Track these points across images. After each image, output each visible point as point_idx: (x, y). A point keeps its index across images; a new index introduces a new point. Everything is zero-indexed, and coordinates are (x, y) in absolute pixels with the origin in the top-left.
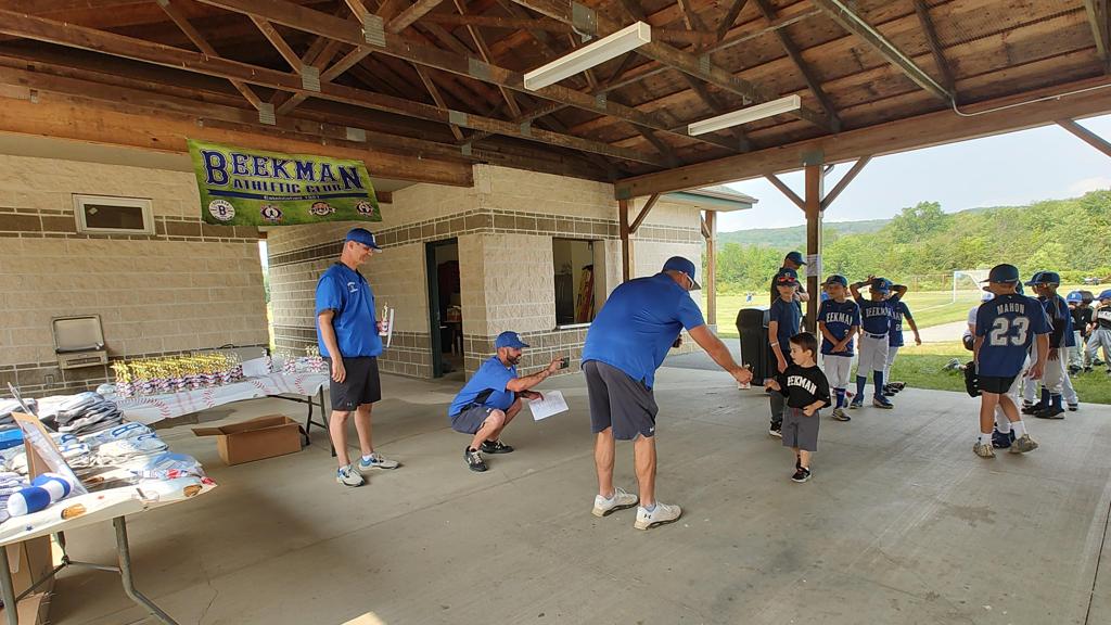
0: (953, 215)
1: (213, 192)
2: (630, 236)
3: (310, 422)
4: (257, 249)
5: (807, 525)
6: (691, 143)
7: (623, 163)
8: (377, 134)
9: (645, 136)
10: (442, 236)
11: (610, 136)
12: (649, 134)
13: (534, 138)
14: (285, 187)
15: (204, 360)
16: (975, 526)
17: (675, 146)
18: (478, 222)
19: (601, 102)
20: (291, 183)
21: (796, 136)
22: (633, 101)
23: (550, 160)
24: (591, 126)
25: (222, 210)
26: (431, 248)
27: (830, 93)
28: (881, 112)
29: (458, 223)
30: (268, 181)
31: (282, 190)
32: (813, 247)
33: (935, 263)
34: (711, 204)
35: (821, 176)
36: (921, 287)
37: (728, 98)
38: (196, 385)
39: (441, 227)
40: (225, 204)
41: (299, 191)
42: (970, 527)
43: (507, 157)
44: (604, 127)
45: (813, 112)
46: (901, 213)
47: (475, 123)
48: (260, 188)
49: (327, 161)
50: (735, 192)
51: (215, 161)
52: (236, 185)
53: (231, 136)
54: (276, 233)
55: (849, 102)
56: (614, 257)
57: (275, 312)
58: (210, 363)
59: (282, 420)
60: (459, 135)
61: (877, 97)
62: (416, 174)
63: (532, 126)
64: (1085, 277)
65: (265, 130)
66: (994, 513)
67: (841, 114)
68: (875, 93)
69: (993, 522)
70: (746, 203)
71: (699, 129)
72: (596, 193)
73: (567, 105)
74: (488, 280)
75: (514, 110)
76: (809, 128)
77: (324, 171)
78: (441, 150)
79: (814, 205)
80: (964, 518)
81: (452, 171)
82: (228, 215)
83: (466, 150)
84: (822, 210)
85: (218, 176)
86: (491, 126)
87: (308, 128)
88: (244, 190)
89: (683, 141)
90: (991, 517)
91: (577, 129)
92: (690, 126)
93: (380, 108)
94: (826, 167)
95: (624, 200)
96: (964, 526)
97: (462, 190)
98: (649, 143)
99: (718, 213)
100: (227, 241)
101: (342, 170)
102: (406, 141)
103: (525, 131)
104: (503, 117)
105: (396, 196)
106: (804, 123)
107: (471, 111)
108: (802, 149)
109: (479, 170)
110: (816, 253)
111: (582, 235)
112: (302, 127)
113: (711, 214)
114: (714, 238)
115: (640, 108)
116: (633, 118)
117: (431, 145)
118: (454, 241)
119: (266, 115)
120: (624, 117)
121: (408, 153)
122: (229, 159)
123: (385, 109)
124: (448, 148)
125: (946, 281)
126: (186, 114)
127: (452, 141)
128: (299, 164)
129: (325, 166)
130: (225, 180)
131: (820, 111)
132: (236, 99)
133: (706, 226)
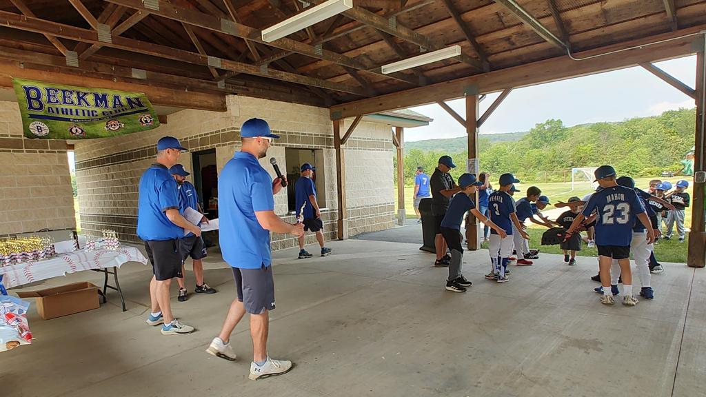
0: (571, 129)
1: (32, 116)
2: (341, 146)
3: (106, 286)
4: (66, 158)
5: (470, 356)
6: (384, 79)
7: (335, 93)
8: (155, 73)
9: (350, 74)
10: (204, 147)
11: (327, 74)
12: (354, 72)
13: (270, 76)
14: (86, 112)
15: (25, 242)
16: (589, 353)
17: (373, 81)
18: (231, 137)
19: (318, 50)
20: (91, 109)
21: (458, 74)
22: (342, 49)
23: (282, 92)
24: (312, 67)
25: (39, 129)
26: (196, 156)
27: (482, 43)
28: (519, 57)
29: (216, 138)
30: (74, 108)
31: (84, 115)
32: (472, 153)
33: (559, 162)
34: (399, 123)
35: (477, 103)
36: (550, 180)
37: (410, 47)
38: (19, 260)
39: (204, 141)
40: (41, 124)
41: (97, 115)
42: (585, 354)
43: (251, 90)
44: (320, 68)
45: (470, 57)
46: (534, 128)
47: (227, 65)
48: (67, 114)
49: (117, 93)
50: (416, 113)
51: (33, 93)
52: (49, 111)
53: (45, 75)
54: (81, 145)
55: (495, 50)
56: (330, 160)
57: (81, 204)
58: (30, 244)
59: (85, 285)
60: (215, 74)
61: (514, 47)
62: (184, 102)
63: (268, 67)
64: (662, 171)
65: (71, 70)
66: (602, 344)
67: (490, 59)
68: (513, 44)
69: (600, 350)
70: (424, 121)
71: (389, 69)
72: (317, 116)
73: (294, 52)
75: (256, 57)
76: (467, 69)
77: (115, 101)
78: (203, 85)
79: (472, 123)
80: (580, 347)
81: (211, 100)
82: (44, 132)
83: (221, 85)
84: (478, 126)
85: (36, 104)
86: (239, 67)
87: (103, 69)
88: (55, 115)
89: (378, 78)
90: (600, 346)
91: (303, 69)
92: (383, 67)
93: (157, 54)
94: (480, 96)
95: (337, 119)
96: (580, 353)
97: (219, 113)
98: (355, 79)
99: (405, 129)
100: (43, 152)
101: (129, 100)
102: (176, 78)
103: (264, 71)
104: (248, 61)
105: (170, 118)
106: (463, 65)
107: (225, 57)
108: (464, 82)
109: (231, 100)
110: (475, 157)
111: (307, 146)
112: (99, 69)
113: (399, 130)
114: (402, 146)
115: (346, 54)
116: (342, 62)
117: (195, 81)
118: (213, 151)
119: (72, 59)
120: (336, 61)
121: (179, 87)
122: (44, 92)
123: (160, 55)
124: (208, 83)
125: (567, 175)
126: (10, 60)
127: (210, 77)
128: (96, 95)
129: (116, 97)
130: (41, 108)
131: (475, 56)
132: (48, 49)
133: (396, 138)
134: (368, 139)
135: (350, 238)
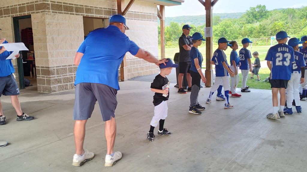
0: (271, 11)
10: (22, 14)
18: (43, 6)
26: (16, 20)
29: (31, 7)
34: (162, 3)
39: (22, 9)
70: (178, 2)
74: (49, 37)
110: (210, 26)
111: (98, 16)
113: (162, 7)
114: (164, 19)
118: (29, 17)
125: (268, 41)
133: (159, 12)
134: (141, 13)
135: (129, 80)
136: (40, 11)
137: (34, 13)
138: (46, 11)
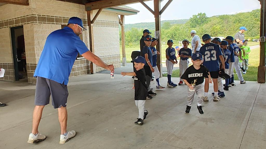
0: (210, 18)
2: (92, 25)
10: (17, 25)
18: (32, 19)
26: (13, 30)
29: (23, 20)
32: (158, 28)
34: (122, 13)
35: (159, 3)
39: (17, 21)
50: (131, 8)
56: (86, 32)
72: (78, 8)
79: (157, 13)
84: (160, 14)
90: (213, 121)
95: (89, 11)
96: (204, 124)
97: (25, 7)
114: (124, 25)
118: (22, 27)
133: (121, 21)
134: (106, 21)
135: (97, 73)
136: (30, 22)
137: (26, 24)
138: (34, 22)
